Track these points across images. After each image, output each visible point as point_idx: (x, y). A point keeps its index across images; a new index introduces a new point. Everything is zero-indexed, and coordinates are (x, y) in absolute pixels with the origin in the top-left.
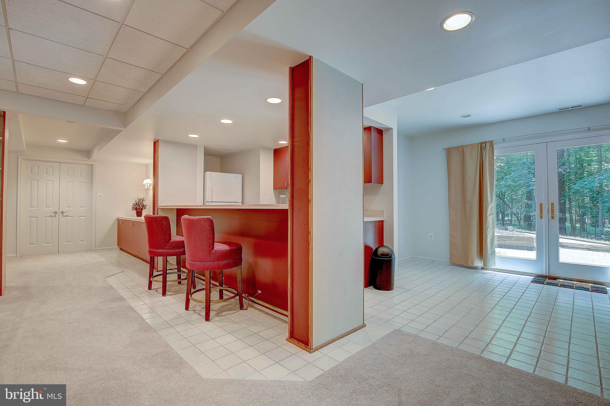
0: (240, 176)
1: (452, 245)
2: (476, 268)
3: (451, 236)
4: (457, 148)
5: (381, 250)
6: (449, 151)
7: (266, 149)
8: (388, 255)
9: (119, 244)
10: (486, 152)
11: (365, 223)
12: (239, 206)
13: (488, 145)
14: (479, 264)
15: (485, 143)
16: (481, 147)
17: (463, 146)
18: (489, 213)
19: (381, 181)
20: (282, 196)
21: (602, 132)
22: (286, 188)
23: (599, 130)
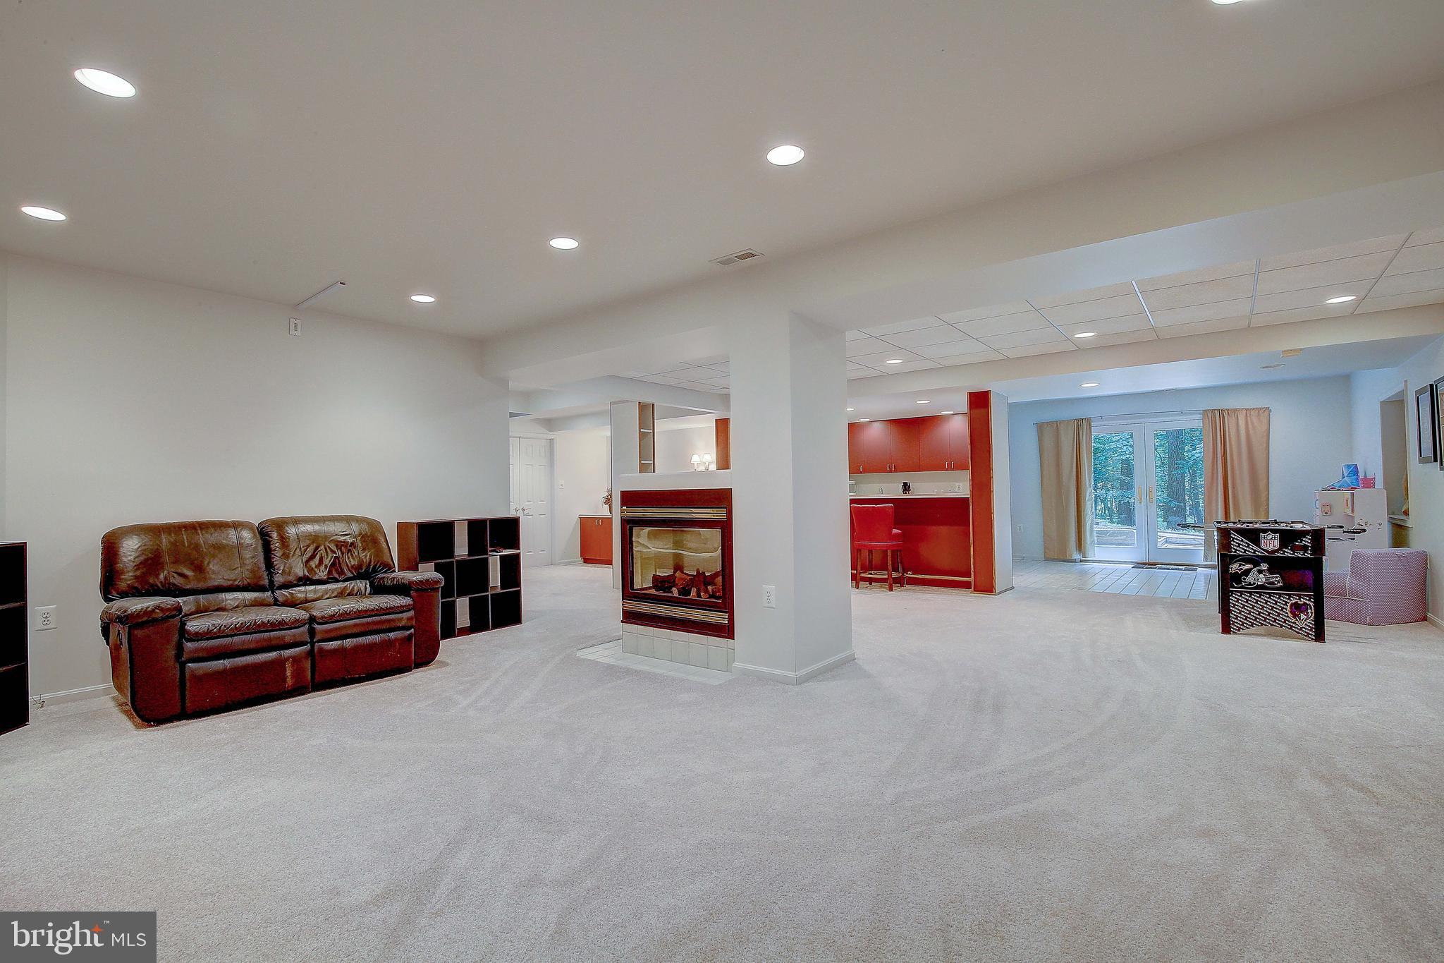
1: (1046, 536)
2: (1074, 561)
3: (1045, 527)
4: (1050, 424)
6: (1040, 427)
9: (582, 555)
10: (1083, 430)
13: (1085, 423)
14: (1077, 556)
15: (1082, 419)
16: (1077, 423)
17: (1057, 421)
21: (1194, 417)
22: (861, 473)
23: (1191, 414)
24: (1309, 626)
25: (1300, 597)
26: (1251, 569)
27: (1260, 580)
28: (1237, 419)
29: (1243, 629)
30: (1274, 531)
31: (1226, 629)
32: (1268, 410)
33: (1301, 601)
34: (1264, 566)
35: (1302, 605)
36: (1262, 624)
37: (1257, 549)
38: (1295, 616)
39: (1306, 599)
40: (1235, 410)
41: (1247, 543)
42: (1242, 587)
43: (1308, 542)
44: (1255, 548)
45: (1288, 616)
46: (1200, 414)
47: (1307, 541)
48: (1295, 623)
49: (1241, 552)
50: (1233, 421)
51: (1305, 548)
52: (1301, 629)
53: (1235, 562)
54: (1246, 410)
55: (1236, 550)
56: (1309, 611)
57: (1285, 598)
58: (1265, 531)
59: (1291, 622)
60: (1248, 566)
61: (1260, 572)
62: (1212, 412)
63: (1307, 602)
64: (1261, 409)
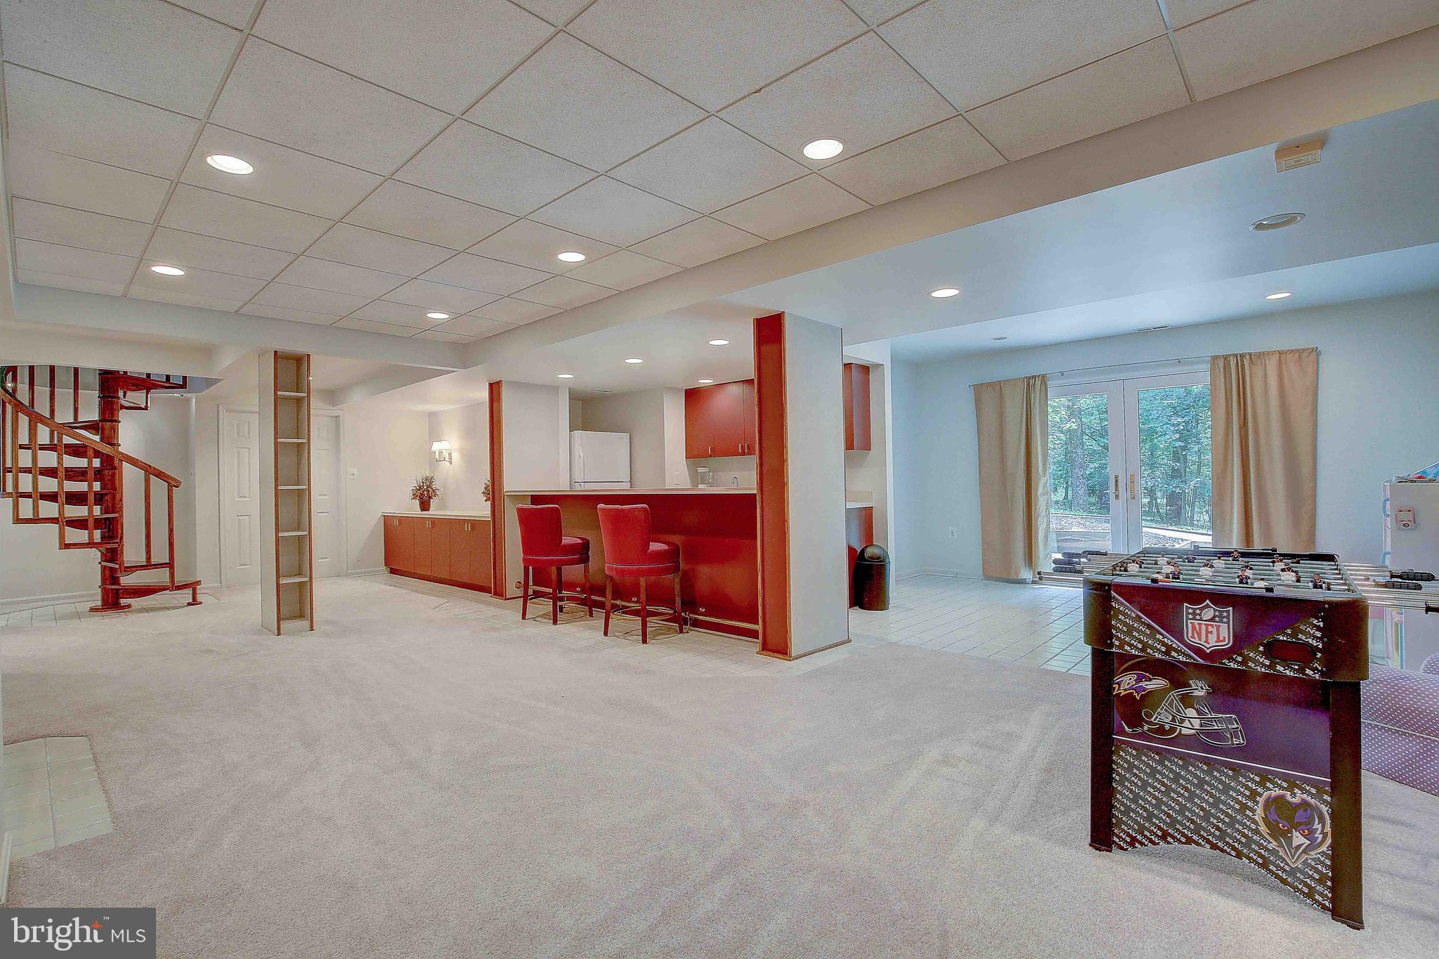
0: (626, 436)
1: (986, 545)
3: (984, 530)
4: (991, 385)
5: (870, 551)
6: (979, 390)
7: (673, 390)
8: (879, 558)
9: (386, 564)
10: (1035, 392)
11: (848, 511)
12: (623, 488)
13: (1038, 382)
14: (1027, 575)
15: (1034, 377)
16: (1028, 385)
17: (1000, 382)
18: (1040, 491)
19: (867, 446)
20: (700, 470)
21: (1196, 367)
22: (711, 456)
23: (1193, 363)
24: (1317, 871)
25: (1292, 785)
26: (1164, 692)
27: (1186, 724)
28: (1265, 367)
29: (1142, 844)
30: (1220, 599)
31: (1102, 837)
32: (1315, 352)
33: (1294, 795)
34: (1199, 689)
35: (1298, 806)
36: (1189, 841)
37: (1176, 644)
38: (1276, 832)
39: (1309, 793)
40: (1261, 355)
41: (1149, 626)
42: (1142, 736)
43: (1315, 637)
44: (1170, 640)
45: (1257, 832)
46: (1207, 362)
47: (1311, 633)
48: (1273, 852)
49: (1136, 648)
50: (1259, 372)
51: (1303, 654)
52: (1293, 872)
53: (1126, 670)
54: (1280, 353)
55: (1123, 643)
56: (1317, 826)
57: (1253, 780)
58: (1196, 597)
59: (1267, 849)
60: (1157, 683)
61: (1187, 701)
62: (1225, 359)
63: (1312, 801)
64: (1303, 350)
